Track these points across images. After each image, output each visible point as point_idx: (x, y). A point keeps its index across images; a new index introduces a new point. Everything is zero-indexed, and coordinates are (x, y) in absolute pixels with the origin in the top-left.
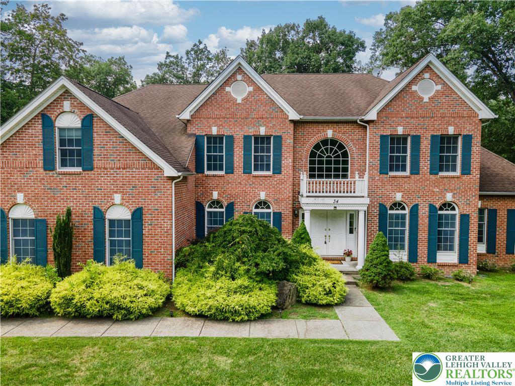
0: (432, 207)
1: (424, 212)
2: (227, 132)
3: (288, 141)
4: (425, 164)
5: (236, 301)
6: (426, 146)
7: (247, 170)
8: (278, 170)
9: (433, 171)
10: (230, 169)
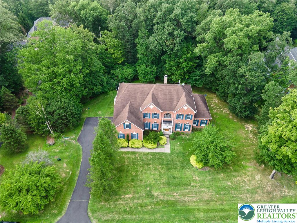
0: (185, 124)
1: (183, 125)
2: (149, 113)
3: (160, 114)
4: (184, 118)
5: (152, 147)
6: (185, 116)
7: (153, 118)
8: (158, 118)
9: (186, 119)
10: (150, 118)
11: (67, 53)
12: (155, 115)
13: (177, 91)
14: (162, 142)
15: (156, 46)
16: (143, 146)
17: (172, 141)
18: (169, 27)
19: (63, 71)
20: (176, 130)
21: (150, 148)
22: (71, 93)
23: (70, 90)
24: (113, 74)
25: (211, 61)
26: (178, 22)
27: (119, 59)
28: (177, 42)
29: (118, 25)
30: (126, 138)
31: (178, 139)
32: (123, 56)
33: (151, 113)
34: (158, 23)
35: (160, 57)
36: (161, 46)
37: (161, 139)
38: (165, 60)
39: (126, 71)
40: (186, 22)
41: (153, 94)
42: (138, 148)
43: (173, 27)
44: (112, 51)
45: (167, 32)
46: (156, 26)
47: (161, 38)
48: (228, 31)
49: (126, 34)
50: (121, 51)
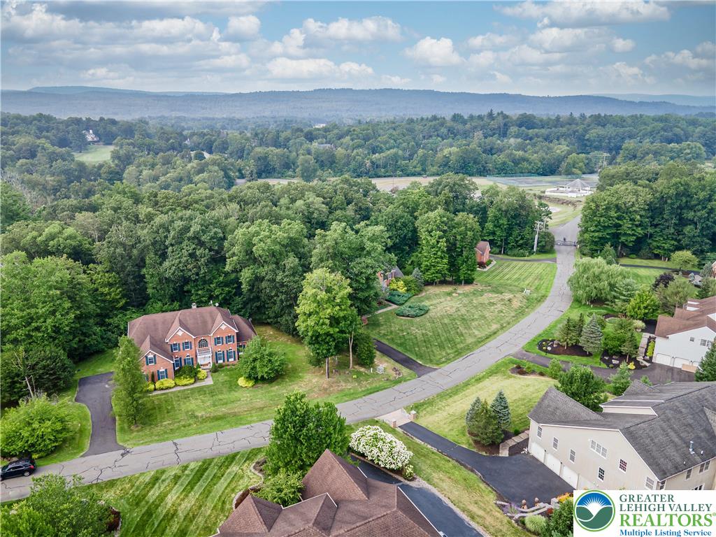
0: (227, 351)
1: (225, 352)
2: (178, 342)
4: (225, 342)
6: (224, 339)
7: (184, 349)
8: (191, 348)
9: (227, 343)
10: (179, 350)
11: (50, 288)
12: (187, 345)
13: (211, 313)
14: (200, 376)
15: (174, 272)
16: (176, 385)
17: (214, 374)
18: (188, 247)
19: (46, 311)
20: (217, 362)
21: (186, 385)
22: (57, 341)
23: (54, 339)
24: (110, 324)
25: (246, 275)
26: (200, 241)
27: (118, 301)
28: (202, 264)
29: (114, 253)
30: (150, 379)
31: (221, 371)
32: (123, 296)
33: (181, 342)
34: (172, 245)
35: (182, 287)
36: (182, 271)
37: (199, 371)
38: (189, 291)
39: (131, 317)
40: (210, 239)
41: (180, 321)
42: (170, 388)
43: (194, 246)
44: (106, 290)
45: (186, 253)
46: (170, 249)
47: (180, 262)
48: (255, 240)
49: (126, 264)
50: (120, 289)
